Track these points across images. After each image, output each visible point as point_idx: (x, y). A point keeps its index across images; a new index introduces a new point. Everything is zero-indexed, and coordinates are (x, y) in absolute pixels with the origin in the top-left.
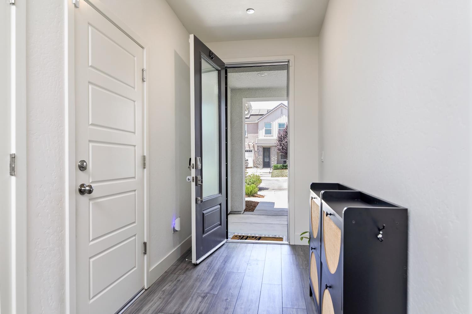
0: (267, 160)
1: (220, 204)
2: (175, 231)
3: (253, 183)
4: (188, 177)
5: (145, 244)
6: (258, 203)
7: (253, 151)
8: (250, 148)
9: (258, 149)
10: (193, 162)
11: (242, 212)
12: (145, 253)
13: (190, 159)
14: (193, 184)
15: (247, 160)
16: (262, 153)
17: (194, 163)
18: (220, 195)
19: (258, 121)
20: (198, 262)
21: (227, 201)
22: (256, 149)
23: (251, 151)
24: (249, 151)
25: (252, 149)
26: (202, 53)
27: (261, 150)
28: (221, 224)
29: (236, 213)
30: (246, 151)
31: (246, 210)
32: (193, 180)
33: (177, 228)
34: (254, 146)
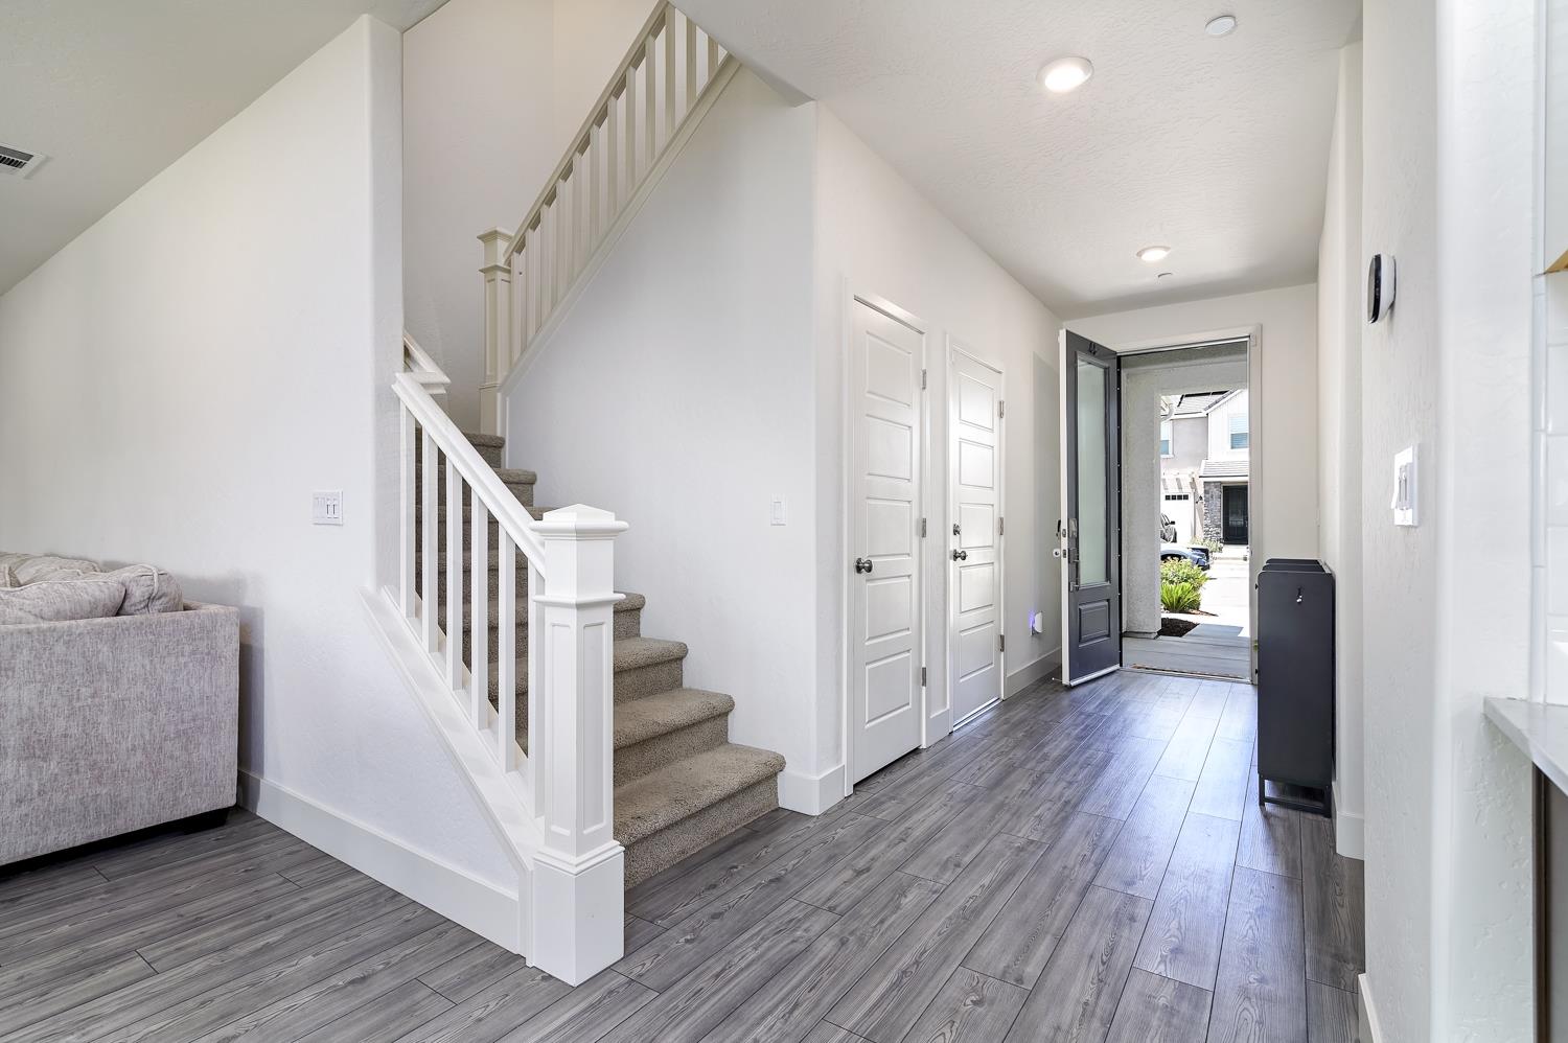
0: (1236, 521)
1: (1108, 600)
2: (1034, 633)
3: (1186, 581)
4: (1055, 551)
5: (1002, 637)
6: (1195, 625)
7: (1191, 498)
8: (1180, 488)
9: (1206, 492)
10: (1064, 526)
11: (1153, 636)
12: (1002, 650)
13: (1060, 522)
14: (1065, 561)
15: (1173, 523)
16: (1218, 503)
17: (1066, 528)
18: (1108, 583)
19: (1208, 411)
20: (1073, 683)
21: (1120, 597)
22: (1201, 492)
23: (1186, 497)
24: (1180, 497)
25: (1187, 490)
26: (1078, 352)
27: (1217, 492)
28: (1109, 636)
29: (1139, 635)
30: (1167, 498)
31: (1161, 633)
32: (1065, 554)
33: (1038, 629)
34: (1193, 484)
